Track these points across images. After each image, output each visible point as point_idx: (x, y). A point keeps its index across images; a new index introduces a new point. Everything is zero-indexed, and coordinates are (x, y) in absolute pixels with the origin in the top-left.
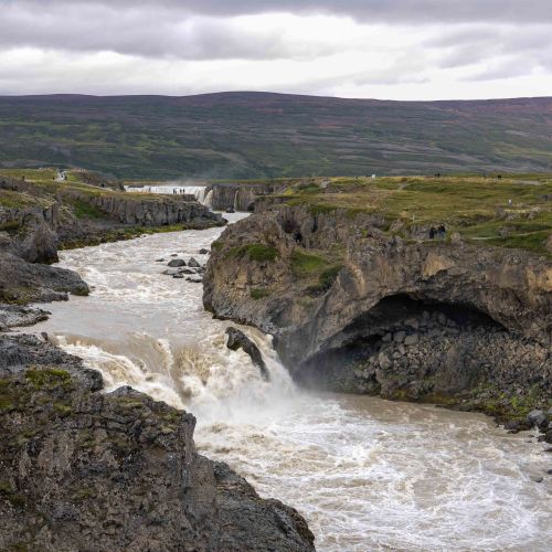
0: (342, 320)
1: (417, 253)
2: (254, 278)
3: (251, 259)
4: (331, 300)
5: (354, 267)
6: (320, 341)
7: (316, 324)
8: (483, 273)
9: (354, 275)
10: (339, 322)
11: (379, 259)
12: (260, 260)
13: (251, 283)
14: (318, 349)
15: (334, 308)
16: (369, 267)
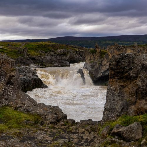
0: (106, 67)
1: (124, 49)
2: (91, 58)
3: (91, 53)
4: (103, 62)
5: (109, 53)
6: (101, 73)
7: (100, 68)
8: (140, 53)
9: (109, 55)
10: (105, 67)
11: (115, 50)
12: (93, 53)
13: (91, 59)
14: (101, 74)
15: (104, 64)
16: (112, 53)
